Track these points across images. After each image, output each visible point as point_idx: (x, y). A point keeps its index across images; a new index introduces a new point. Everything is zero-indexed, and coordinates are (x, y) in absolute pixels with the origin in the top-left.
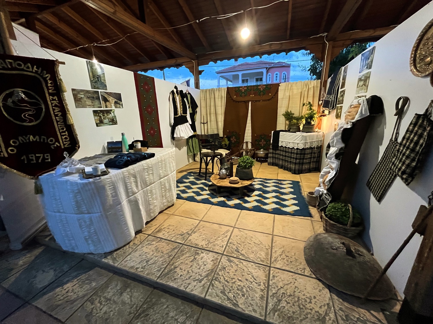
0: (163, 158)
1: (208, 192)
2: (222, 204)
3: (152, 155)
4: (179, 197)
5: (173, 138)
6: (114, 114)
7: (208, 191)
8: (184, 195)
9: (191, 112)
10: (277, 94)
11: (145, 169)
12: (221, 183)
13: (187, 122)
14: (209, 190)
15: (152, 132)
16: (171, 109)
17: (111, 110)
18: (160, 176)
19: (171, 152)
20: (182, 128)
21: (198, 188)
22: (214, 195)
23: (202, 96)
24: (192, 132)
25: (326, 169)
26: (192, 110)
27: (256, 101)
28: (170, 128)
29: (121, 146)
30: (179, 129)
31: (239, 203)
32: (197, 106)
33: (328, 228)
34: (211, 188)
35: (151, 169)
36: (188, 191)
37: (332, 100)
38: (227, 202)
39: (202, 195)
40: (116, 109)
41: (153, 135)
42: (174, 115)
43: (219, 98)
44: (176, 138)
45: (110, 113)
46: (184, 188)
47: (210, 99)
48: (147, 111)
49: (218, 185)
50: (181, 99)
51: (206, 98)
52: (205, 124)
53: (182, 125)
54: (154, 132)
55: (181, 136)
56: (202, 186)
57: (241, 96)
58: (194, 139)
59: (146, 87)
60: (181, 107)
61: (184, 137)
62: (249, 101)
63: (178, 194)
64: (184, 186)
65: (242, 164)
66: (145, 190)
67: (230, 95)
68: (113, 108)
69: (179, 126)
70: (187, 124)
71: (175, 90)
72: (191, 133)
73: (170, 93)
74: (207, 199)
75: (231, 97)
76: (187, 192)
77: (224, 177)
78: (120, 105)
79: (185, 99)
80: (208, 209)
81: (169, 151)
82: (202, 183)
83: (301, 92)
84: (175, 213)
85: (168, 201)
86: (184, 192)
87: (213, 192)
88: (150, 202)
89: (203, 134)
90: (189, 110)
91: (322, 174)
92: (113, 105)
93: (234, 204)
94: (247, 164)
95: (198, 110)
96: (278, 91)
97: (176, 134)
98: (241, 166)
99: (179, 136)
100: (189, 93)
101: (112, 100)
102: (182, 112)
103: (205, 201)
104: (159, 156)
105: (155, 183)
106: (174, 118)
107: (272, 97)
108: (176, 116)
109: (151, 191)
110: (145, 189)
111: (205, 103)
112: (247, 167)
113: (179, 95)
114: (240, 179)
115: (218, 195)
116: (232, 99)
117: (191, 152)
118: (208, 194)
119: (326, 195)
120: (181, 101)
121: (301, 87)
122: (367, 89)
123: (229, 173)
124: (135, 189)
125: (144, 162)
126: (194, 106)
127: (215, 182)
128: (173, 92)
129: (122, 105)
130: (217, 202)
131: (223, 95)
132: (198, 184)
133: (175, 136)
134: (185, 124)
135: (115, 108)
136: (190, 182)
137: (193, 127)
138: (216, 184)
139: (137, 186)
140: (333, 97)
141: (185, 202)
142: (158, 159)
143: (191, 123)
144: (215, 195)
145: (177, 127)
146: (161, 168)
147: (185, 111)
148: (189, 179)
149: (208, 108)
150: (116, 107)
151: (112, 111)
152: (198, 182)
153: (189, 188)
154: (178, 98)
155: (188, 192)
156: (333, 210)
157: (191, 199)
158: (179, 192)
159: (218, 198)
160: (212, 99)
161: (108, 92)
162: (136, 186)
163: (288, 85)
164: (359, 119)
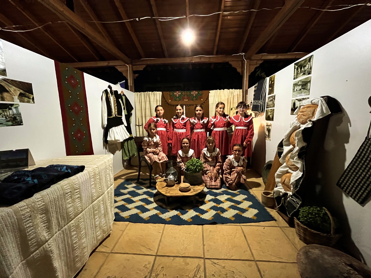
0: (97, 172)
1: (155, 205)
2: (177, 221)
3: (81, 169)
4: (118, 218)
5: (106, 141)
6: (17, 110)
7: (155, 203)
8: (125, 214)
9: (126, 114)
10: (207, 100)
11: (67, 193)
12: (171, 192)
13: (123, 123)
14: (156, 201)
15: (79, 135)
16: (103, 109)
17: (12, 105)
18: (92, 198)
19: (108, 161)
20: (117, 130)
21: (142, 200)
22: (163, 208)
23: (136, 99)
24: (128, 134)
25: (281, 168)
26: (127, 112)
27: (190, 105)
28: (102, 131)
29: (25, 157)
30: (114, 132)
31: (196, 215)
32: (133, 108)
33: (308, 238)
34: (157, 198)
35: (78, 190)
36: (129, 206)
37: (261, 105)
38: (182, 217)
39: (148, 210)
40: (21, 104)
41: (80, 139)
42: (108, 116)
43: (154, 101)
44: (109, 141)
45: (11, 109)
46: (123, 203)
47: (145, 102)
48: (73, 110)
49: (168, 195)
50: (115, 99)
51: (141, 101)
52: (140, 127)
53: (116, 127)
54: (82, 135)
55: (116, 139)
56: (145, 196)
57: (175, 100)
58: (129, 141)
59: (73, 81)
60: (116, 108)
61: (119, 140)
62: (184, 105)
63: (116, 214)
64: (123, 200)
65: (191, 168)
66: (65, 229)
67: (165, 99)
68: (16, 101)
69: (113, 128)
70: (123, 125)
71: (109, 90)
72: (127, 136)
73: (103, 92)
74: (156, 215)
75: (166, 101)
76: (128, 209)
77: (173, 184)
78: (30, 99)
79: (120, 100)
80: (162, 232)
81: (105, 160)
82: (145, 193)
83: (228, 99)
84: (115, 248)
85: (104, 232)
86: (123, 208)
87: (161, 204)
88: (75, 246)
89: (138, 136)
90: (124, 111)
91: (278, 174)
92: (16, 98)
93: (191, 218)
94: (196, 167)
95: (133, 112)
96: (209, 97)
97: (110, 137)
98: (191, 170)
99: (113, 139)
100: (124, 95)
101: (15, 90)
102: (116, 113)
103: (155, 220)
104: (90, 169)
105: (84, 212)
106: (108, 119)
107: (203, 102)
108: (110, 116)
109: (77, 227)
110: (66, 227)
111: (139, 106)
112: (197, 170)
113: (114, 95)
114: (191, 185)
115: (168, 208)
116: (167, 103)
117: (127, 156)
118: (155, 208)
119: (292, 197)
120: (115, 102)
121: (227, 94)
122: (309, 92)
123: (177, 179)
124: (44, 234)
125: (65, 183)
126: (129, 108)
127: (163, 191)
128: (106, 91)
129: (33, 99)
130: (170, 217)
131: (158, 99)
132: (141, 195)
133: (109, 139)
134: (120, 126)
135: (20, 102)
136: (129, 193)
137: (129, 129)
138: (166, 194)
139: (49, 228)
140: (261, 102)
141: (127, 226)
142: (89, 174)
143: (126, 125)
144: (165, 208)
145: (111, 129)
146: (93, 186)
147: (120, 112)
148: (127, 188)
149: (143, 110)
150: (22, 101)
151: (15, 106)
152: (140, 192)
153: (129, 201)
154: (112, 99)
155: (130, 208)
156: (310, 216)
157: (135, 219)
158: (117, 210)
159: (169, 211)
160: (147, 102)
161: (8, 79)
162: (47, 228)
163: (217, 92)
164: (321, 118)
